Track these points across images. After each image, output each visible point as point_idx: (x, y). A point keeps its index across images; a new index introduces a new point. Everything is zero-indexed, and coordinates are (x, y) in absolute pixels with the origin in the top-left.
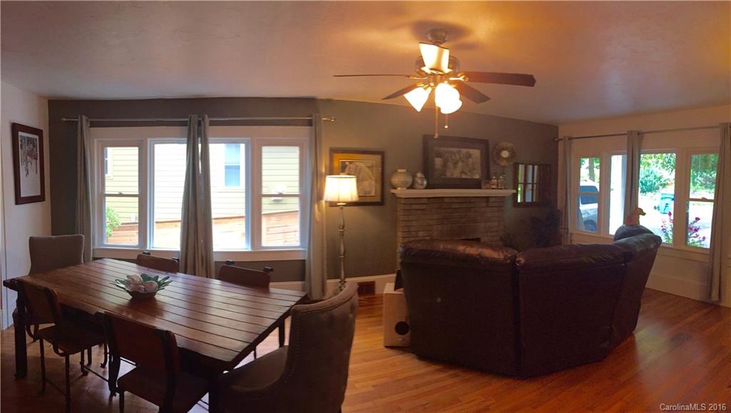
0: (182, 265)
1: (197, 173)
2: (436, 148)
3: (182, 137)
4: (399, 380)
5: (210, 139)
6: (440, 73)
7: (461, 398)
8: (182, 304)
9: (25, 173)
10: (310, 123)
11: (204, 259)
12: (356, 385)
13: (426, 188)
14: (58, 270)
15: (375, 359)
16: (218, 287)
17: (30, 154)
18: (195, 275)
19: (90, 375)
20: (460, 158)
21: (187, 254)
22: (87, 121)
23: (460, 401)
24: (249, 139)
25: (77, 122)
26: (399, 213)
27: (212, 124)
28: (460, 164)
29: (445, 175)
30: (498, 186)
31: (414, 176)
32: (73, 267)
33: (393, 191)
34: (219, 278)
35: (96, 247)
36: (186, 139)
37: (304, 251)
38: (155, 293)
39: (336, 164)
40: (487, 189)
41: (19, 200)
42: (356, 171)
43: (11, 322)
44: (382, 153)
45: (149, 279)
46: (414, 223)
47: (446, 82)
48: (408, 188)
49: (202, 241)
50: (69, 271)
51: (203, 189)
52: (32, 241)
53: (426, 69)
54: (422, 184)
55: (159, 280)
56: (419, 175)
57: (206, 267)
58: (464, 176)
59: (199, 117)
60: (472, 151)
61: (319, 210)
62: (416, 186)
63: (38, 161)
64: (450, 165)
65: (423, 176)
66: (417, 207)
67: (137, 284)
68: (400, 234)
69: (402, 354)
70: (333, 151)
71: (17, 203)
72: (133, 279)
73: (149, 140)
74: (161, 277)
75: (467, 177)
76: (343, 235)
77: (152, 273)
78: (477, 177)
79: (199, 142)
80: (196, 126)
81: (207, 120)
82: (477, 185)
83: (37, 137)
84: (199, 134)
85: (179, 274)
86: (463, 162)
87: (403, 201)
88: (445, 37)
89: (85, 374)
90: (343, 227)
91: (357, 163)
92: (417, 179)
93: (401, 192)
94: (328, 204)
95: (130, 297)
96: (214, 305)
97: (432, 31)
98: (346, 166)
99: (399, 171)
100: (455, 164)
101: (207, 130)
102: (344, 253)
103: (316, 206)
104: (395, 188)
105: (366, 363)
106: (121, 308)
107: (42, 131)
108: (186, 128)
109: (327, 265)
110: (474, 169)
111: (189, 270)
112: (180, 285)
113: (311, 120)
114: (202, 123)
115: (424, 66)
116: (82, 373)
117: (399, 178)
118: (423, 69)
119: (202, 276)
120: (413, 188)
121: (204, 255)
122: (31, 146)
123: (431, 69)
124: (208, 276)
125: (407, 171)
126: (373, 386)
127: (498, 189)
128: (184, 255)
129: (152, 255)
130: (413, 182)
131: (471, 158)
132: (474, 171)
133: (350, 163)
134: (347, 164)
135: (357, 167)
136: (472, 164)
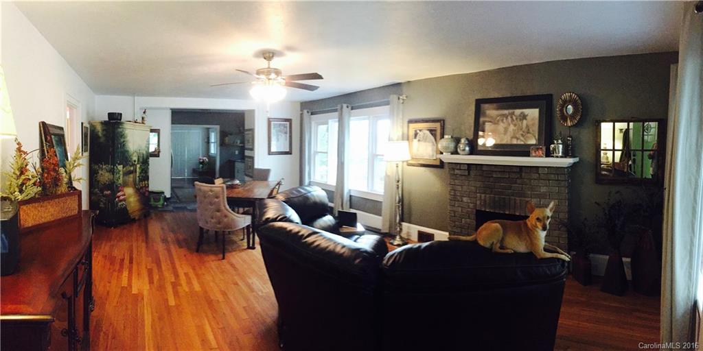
2: (488, 112)
9: (276, 140)
13: (469, 155)
17: (279, 132)
20: (513, 120)
28: (512, 127)
40: (535, 157)
41: (270, 153)
42: (423, 137)
44: (443, 121)
46: (459, 188)
48: (452, 154)
54: (464, 150)
56: (463, 141)
58: (515, 142)
62: (460, 151)
63: (288, 135)
64: (501, 129)
65: (466, 143)
70: (409, 122)
75: (519, 142)
78: (532, 142)
83: (286, 123)
86: (515, 125)
91: (424, 131)
92: (460, 145)
93: (446, 157)
98: (417, 134)
99: (445, 137)
100: (506, 128)
107: (292, 120)
110: (528, 133)
117: (445, 144)
120: (457, 154)
122: (281, 127)
125: (452, 137)
130: (456, 147)
131: (526, 119)
132: (529, 135)
133: (420, 130)
134: (418, 131)
135: (424, 134)
136: (527, 126)
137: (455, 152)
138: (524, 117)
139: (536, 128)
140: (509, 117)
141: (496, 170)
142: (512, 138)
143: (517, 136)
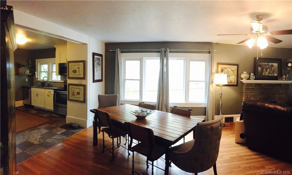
0: (157, 107)
1: (163, 71)
2: (259, 63)
3: (158, 57)
4: (241, 156)
5: (169, 58)
6: (260, 33)
7: (265, 167)
8: (156, 121)
9: (96, 71)
10: (209, 52)
11: (166, 105)
12: (224, 157)
13: (254, 80)
14: (109, 107)
15: (231, 147)
16: (171, 116)
17: (98, 64)
18: (162, 111)
19: (121, 147)
20: (269, 67)
21: (159, 104)
22: (119, 50)
23: (264, 168)
24: (185, 58)
25: (116, 51)
26: (243, 90)
27: (170, 52)
28: (268, 70)
29: (262, 75)
30: (286, 79)
31: (250, 75)
32: (114, 107)
33: (241, 80)
34: (171, 112)
35: (122, 100)
36: (160, 58)
37: (206, 104)
38: (146, 117)
39: (220, 69)
40: (280, 80)
42: (227, 72)
43: (92, 124)
44: (238, 65)
45: (144, 111)
46: (250, 94)
47: (262, 36)
48: (247, 80)
49: (165, 98)
50: (113, 108)
51: (166, 78)
52: (99, 96)
53: (254, 31)
54: (253, 78)
55: (147, 112)
56: (252, 74)
57: (167, 108)
58: (270, 75)
59: (165, 49)
60: (274, 64)
61: (212, 87)
62: (251, 78)
63: (101, 66)
64: (265, 70)
65: (253, 75)
66: (250, 87)
67: (139, 113)
68: (244, 98)
69: (242, 146)
70: (219, 64)
71: (93, 82)
72: (137, 112)
73: (144, 58)
74: (148, 111)
75: (271, 75)
76: (221, 98)
77: (145, 110)
78: (276, 75)
79: (165, 59)
80: (164, 53)
81: (168, 50)
82: (276, 78)
83: (100, 57)
84: (165, 56)
85: (155, 110)
86: (270, 69)
87: (245, 85)
88: (262, 18)
89: (119, 147)
90: (222, 94)
91: (228, 69)
92: (251, 76)
93: (244, 81)
94: (216, 85)
95: (136, 118)
96: (169, 122)
97: (257, 16)
98: (223, 70)
99: (244, 72)
100: (266, 70)
101: (168, 55)
102: (222, 105)
103: (211, 85)
104: (243, 79)
105: (228, 148)
106: (133, 122)
107: (102, 55)
108: (160, 54)
109: (215, 109)
110: (274, 72)
111: (160, 109)
112: (156, 114)
113: (210, 51)
114: (166, 52)
115: (253, 30)
116: (117, 146)
117: (244, 75)
118: (253, 31)
119: (165, 112)
120: (250, 80)
121: (166, 104)
122: (99, 61)
123: (256, 32)
124: (167, 111)
125: (247, 72)
126: (230, 157)
127: (286, 80)
128: (158, 104)
129: (144, 103)
130: (250, 77)
131: (273, 67)
132: (275, 72)
133: (225, 69)
134: (224, 69)
135: (227, 70)
136: (274, 69)
137: (249, 79)
138: (272, 66)
139: (277, 70)
140: (267, 66)
141: (266, 85)
142: (269, 73)
143: (271, 73)
